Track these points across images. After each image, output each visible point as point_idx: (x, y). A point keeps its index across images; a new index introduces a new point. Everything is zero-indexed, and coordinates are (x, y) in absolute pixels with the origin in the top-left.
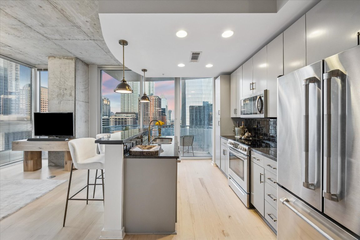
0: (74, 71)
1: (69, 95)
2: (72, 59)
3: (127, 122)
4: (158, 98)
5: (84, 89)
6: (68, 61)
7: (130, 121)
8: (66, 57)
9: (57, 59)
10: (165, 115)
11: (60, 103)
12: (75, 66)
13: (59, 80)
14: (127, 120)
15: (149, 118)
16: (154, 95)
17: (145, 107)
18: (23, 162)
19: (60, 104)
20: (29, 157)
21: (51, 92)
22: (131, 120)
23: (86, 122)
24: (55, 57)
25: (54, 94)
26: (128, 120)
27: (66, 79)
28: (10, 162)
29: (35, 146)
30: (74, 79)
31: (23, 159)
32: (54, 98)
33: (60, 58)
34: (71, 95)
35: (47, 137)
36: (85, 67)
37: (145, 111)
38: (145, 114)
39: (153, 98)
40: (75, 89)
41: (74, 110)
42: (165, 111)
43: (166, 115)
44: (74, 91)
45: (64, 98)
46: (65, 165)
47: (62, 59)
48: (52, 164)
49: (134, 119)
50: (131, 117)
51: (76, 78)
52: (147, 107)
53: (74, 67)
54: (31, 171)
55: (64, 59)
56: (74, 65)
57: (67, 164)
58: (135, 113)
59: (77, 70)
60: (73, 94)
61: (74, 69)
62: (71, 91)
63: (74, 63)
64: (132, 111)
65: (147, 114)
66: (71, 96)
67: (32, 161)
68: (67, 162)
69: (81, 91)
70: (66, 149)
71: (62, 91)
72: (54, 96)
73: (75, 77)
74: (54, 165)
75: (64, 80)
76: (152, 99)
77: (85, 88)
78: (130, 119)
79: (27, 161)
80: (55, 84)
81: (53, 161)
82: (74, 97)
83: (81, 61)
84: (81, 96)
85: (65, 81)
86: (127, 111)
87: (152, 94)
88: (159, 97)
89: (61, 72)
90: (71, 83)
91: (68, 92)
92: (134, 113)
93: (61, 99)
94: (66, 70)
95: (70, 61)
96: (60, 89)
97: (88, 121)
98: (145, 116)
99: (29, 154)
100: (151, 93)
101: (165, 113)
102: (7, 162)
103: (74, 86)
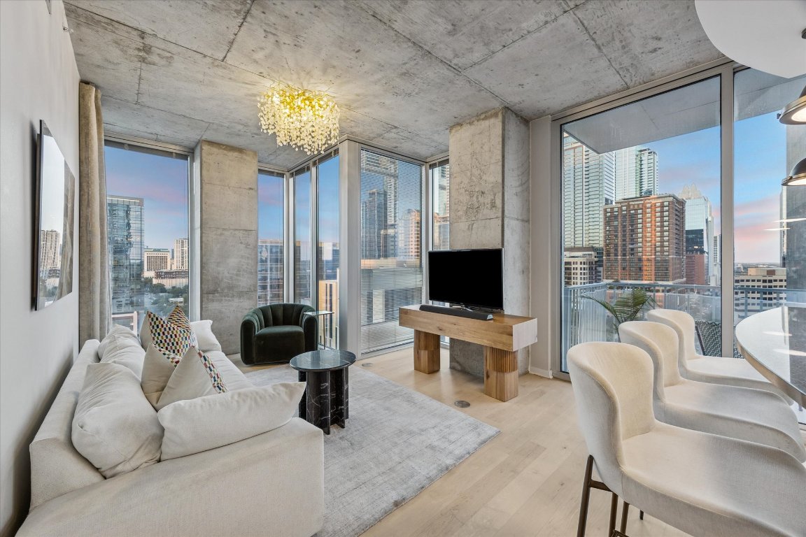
0: (501, 143)
1: (489, 206)
2: (496, 115)
3: (573, 271)
4: (671, 199)
5: (519, 186)
6: (487, 123)
7: (579, 269)
8: (483, 116)
9: (466, 127)
10: (702, 252)
11: (470, 228)
12: (504, 129)
13: (469, 174)
14: (573, 266)
15: (640, 260)
16: (658, 191)
17: (624, 231)
18: (413, 345)
19: (472, 229)
20: (422, 343)
21: (455, 204)
22: (583, 266)
23: (523, 272)
24: (462, 125)
25: (459, 209)
26: (575, 266)
27: (483, 168)
28: (395, 342)
29: (432, 323)
30: (500, 163)
31: (413, 340)
32: (460, 218)
33: (471, 123)
34: (493, 206)
35: (447, 305)
36: (523, 127)
37: (624, 240)
38: (624, 250)
39: (653, 202)
40: (503, 187)
41: (501, 244)
42: (702, 238)
43: (705, 248)
44: (500, 194)
45: (480, 216)
46: (485, 378)
47: (476, 122)
48: (456, 365)
49: (591, 263)
50: (582, 260)
51: (506, 160)
52: (632, 231)
53: (501, 132)
54: (424, 372)
55: (479, 123)
56: (501, 127)
57: (490, 379)
58: (593, 247)
59: (506, 140)
60: (498, 202)
61: (501, 139)
62: (495, 195)
63: (500, 124)
64: (585, 244)
65: (632, 249)
66: (494, 208)
67: (427, 352)
68: (490, 373)
69: (514, 192)
70: (488, 342)
71: (475, 198)
72: (461, 213)
73: (503, 157)
74: (459, 368)
75: (479, 171)
76: (648, 205)
77: (522, 185)
78: (579, 263)
79: (420, 351)
80: (462, 185)
81: (458, 359)
82: (501, 210)
83: (514, 115)
84: (513, 206)
85: (482, 174)
86: (573, 245)
87: (649, 192)
88: (677, 195)
89: (473, 154)
90: (493, 176)
91: (487, 199)
92: (593, 249)
93: (474, 219)
94: (484, 147)
95: (493, 120)
96: (471, 194)
97: (528, 269)
98: (624, 255)
99: (422, 337)
100: (645, 188)
101: (702, 243)
102: (389, 344)
103: (500, 181)
